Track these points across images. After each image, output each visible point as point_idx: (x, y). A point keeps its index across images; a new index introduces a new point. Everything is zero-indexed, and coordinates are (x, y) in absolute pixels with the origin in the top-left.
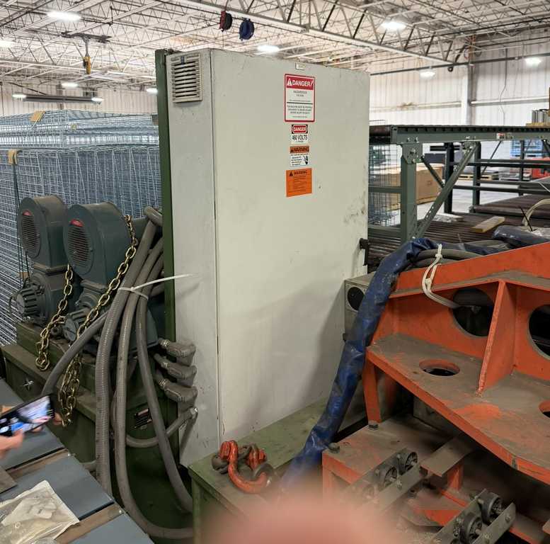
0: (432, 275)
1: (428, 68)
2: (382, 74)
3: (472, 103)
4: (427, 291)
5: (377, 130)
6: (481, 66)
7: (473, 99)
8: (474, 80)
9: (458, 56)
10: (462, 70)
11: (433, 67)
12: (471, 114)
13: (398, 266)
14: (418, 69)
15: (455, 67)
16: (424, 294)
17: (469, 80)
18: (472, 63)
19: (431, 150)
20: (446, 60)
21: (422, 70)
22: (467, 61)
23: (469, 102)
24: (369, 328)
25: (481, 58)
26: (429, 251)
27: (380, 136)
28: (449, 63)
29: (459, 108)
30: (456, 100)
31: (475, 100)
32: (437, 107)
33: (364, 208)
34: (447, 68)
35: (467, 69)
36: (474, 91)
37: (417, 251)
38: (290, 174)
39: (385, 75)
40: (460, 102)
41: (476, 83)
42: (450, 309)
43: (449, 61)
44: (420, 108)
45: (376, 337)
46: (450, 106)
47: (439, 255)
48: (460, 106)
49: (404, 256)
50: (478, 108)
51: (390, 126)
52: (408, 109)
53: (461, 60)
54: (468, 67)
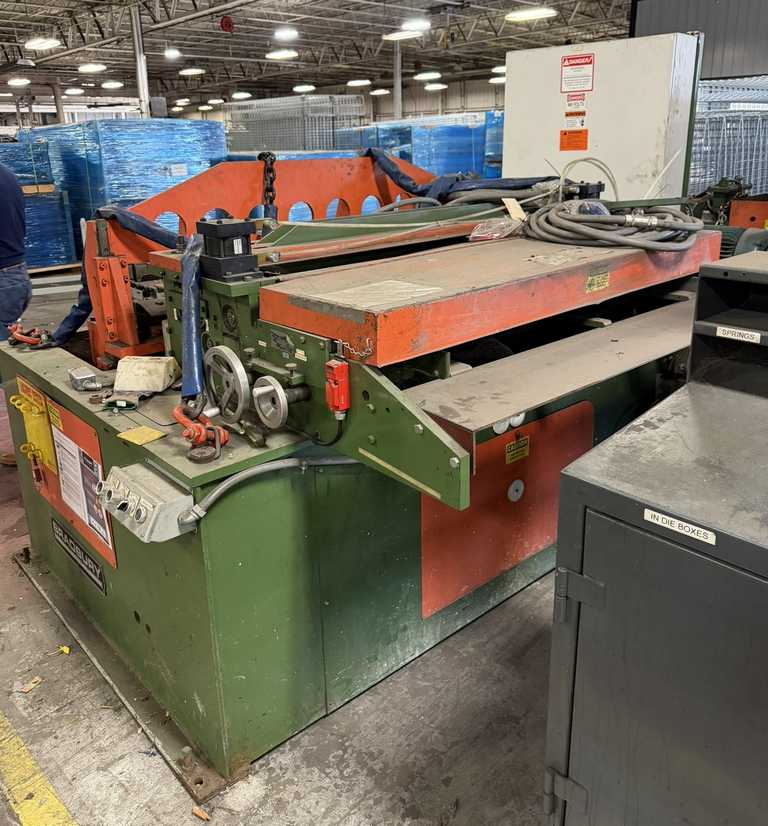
38: (564, 133)
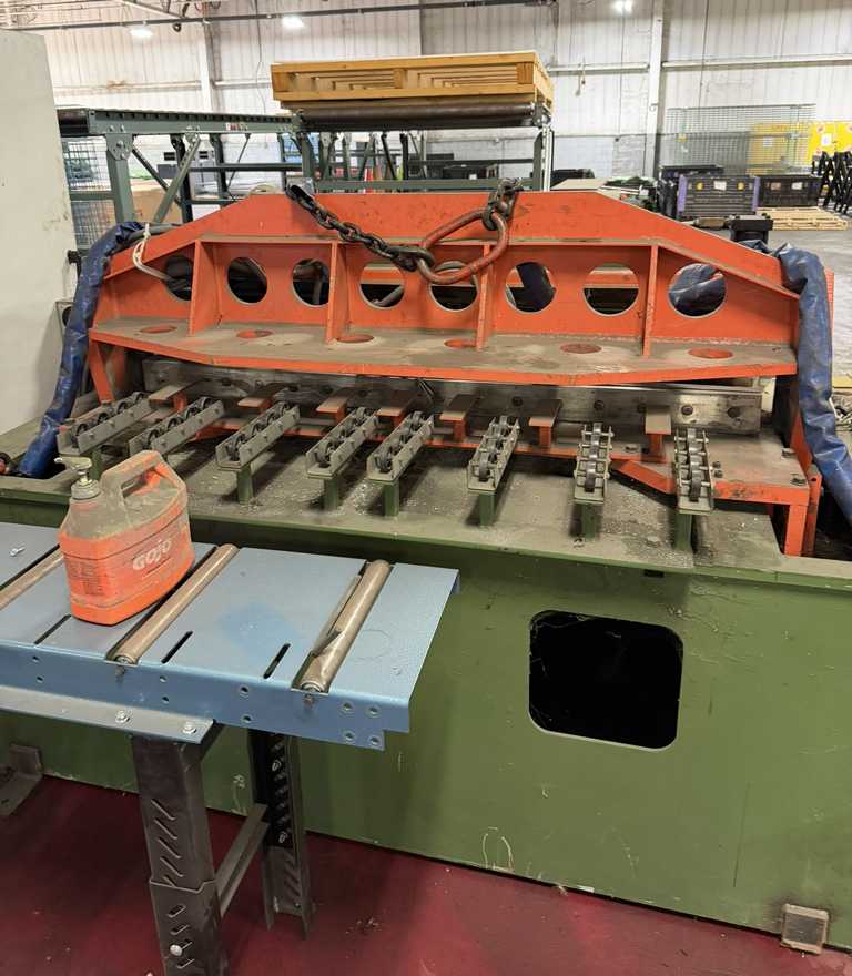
0: (142, 250)
1: (141, 23)
2: (65, 27)
3: (217, 84)
4: (138, 264)
5: (67, 116)
6: (223, 24)
7: (218, 77)
8: (216, 48)
9: (186, 6)
10: (194, 30)
11: (149, 22)
12: (217, 100)
13: (108, 248)
14: (125, 24)
15: (184, 25)
16: (136, 268)
17: (207, 46)
18: (207, 20)
19: (166, 159)
20: (168, 12)
21: (132, 27)
22: (201, 15)
23: (212, 82)
24: (88, 310)
25: (221, 13)
26: (138, 232)
27: (73, 125)
28: (174, 18)
29: (198, 92)
30: (192, 79)
31: (220, 80)
32: (166, 90)
33: (66, 213)
34: (171, 25)
35: (202, 29)
36: (217, 65)
37: (126, 233)
39: (71, 30)
40: (199, 81)
41: (219, 52)
42: (163, 281)
43: (173, 14)
44: (139, 91)
45: (96, 319)
46: (186, 89)
47: (147, 234)
48: (200, 88)
49: (114, 239)
50: (227, 93)
51: (84, 109)
52: (119, 92)
53: (191, 13)
54: (203, 25)
